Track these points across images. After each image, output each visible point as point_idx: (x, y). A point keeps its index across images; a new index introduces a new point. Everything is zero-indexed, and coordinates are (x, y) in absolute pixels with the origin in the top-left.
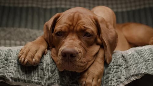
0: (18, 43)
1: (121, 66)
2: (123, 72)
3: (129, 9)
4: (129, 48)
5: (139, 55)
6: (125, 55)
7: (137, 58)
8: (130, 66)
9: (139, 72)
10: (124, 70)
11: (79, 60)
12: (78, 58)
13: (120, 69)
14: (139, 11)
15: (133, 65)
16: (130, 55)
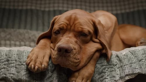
0: (18, 43)
1: (116, 65)
2: (117, 71)
3: (123, 11)
4: (123, 49)
5: (133, 56)
6: (120, 55)
7: (131, 58)
8: (125, 66)
9: (133, 71)
10: (118, 69)
11: (74, 56)
12: (72, 54)
13: (114, 69)
14: (133, 13)
15: (128, 65)
16: (124, 55)
